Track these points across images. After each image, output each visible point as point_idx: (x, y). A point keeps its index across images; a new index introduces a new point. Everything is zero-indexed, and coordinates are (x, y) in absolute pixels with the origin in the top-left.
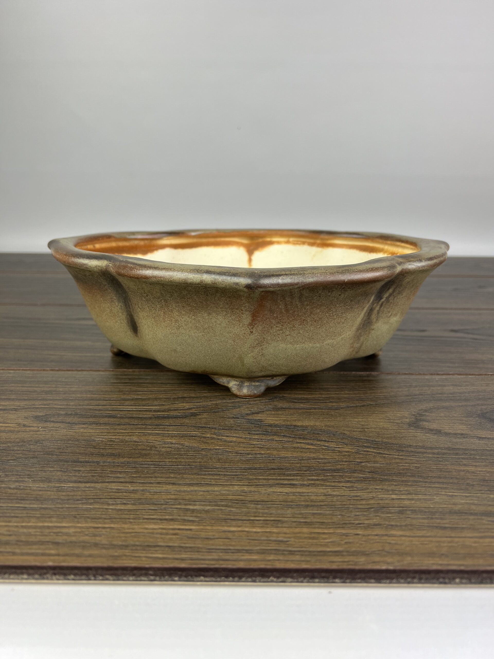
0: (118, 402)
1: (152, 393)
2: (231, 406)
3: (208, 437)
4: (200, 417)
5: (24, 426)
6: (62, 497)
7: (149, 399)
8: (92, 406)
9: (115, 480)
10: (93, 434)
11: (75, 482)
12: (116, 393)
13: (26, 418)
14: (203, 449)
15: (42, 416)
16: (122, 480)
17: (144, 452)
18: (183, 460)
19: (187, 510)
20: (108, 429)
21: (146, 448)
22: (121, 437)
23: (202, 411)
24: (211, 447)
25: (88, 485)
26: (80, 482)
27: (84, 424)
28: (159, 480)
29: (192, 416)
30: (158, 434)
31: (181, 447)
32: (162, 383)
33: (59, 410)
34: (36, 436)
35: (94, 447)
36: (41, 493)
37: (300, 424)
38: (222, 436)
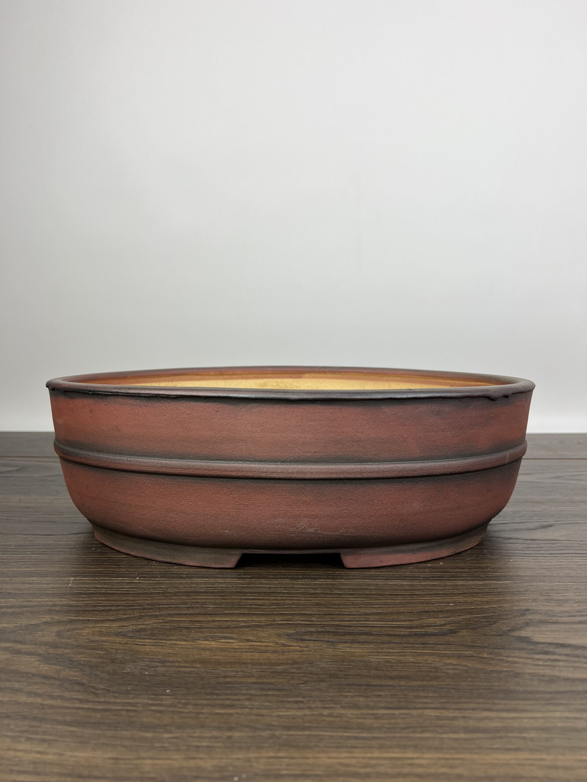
0: (361, 616)
1: (389, 606)
2: (485, 622)
3: (487, 658)
4: (461, 635)
5: (284, 645)
6: (386, 726)
7: (391, 613)
8: (337, 621)
9: (426, 706)
10: (362, 654)
11: (386, 708)
12: (352, 606)
13: (279, 635)
14: (491, 671)
15: (294, 633)
16: (433, 706)
17: (431, 674)
18: (480, 684)
19: (525, 738)
20: (374, 648)
21: (430, 670)
22: (395, 657)
23: (459, 628)
24: (498, 668)
25: (402, 711)
26: (390, 708)
27: (345, 642)
28: (471, 706)
29: (451, 633)
30: (432, 654)
31: (466, 668)
32: (391, 595)
33: (307, 627)
34: (305, 656)
35: (376, 669)
36: (359, 721)
37: (573, 642)
38: (502, 656)
